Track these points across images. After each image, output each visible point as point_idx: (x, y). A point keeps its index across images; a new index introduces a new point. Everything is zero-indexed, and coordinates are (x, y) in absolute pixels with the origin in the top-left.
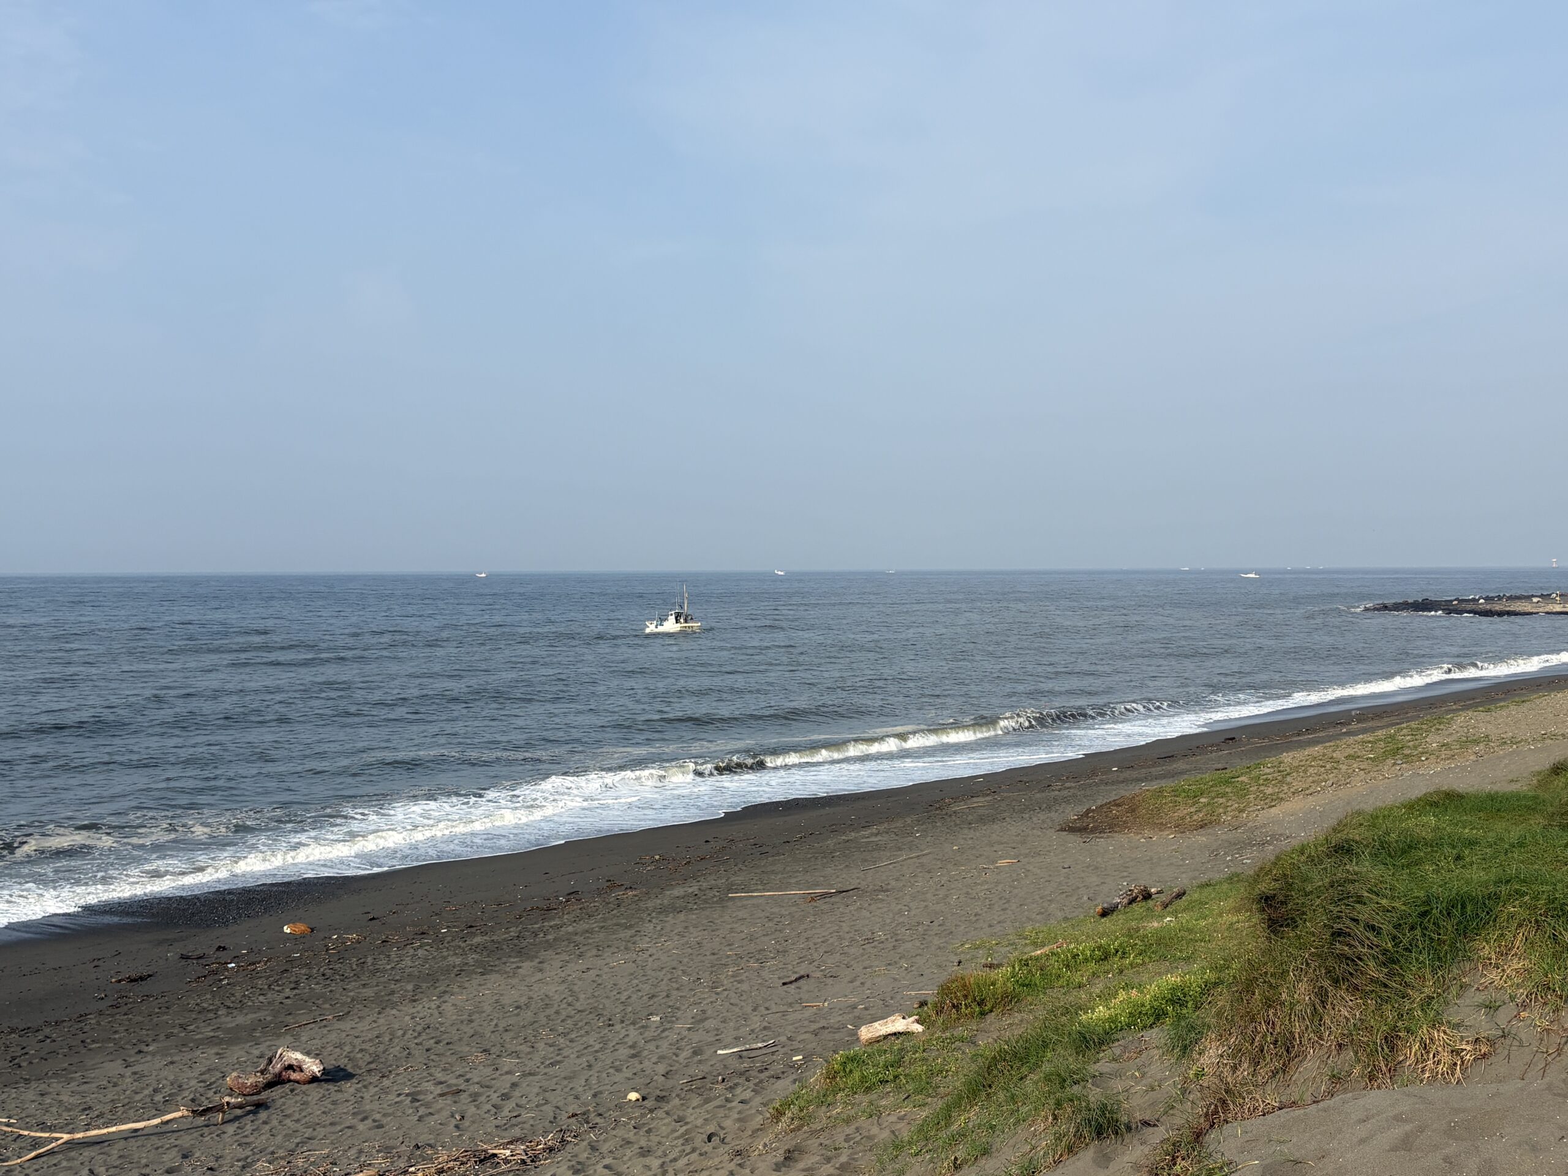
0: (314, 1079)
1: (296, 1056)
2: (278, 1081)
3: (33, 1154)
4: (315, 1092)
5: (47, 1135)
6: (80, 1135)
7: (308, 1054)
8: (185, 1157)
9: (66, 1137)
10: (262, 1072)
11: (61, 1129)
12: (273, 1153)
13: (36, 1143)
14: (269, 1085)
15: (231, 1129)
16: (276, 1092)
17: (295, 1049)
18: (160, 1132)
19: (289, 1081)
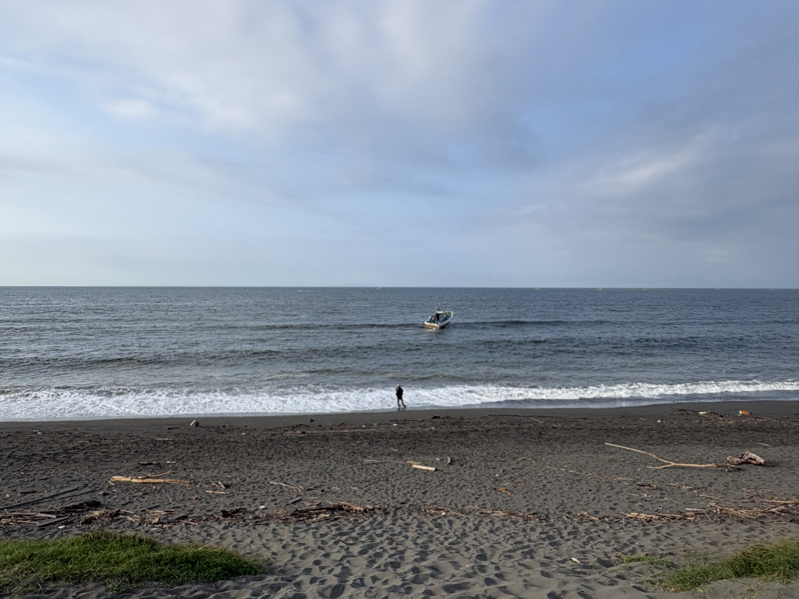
0: (760, 464)
1: (753, 455)
2: (747, 462)
3: (663, 467)
4: (760, 469)
5: (667, 462)
6: (678, 464)
7: (757, 455)
8: (715, 479)
9: (673, 464)
10: (740, 458)
11: (671, 461)
12: (749, 486)
13: (664, 464)
14: (743, 463)
15: (731, 474)
16: (745, 466)
17: (753, 453)
18: (705, 469)
19: (750, 463)
